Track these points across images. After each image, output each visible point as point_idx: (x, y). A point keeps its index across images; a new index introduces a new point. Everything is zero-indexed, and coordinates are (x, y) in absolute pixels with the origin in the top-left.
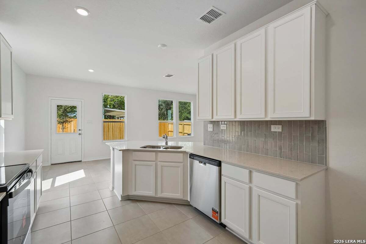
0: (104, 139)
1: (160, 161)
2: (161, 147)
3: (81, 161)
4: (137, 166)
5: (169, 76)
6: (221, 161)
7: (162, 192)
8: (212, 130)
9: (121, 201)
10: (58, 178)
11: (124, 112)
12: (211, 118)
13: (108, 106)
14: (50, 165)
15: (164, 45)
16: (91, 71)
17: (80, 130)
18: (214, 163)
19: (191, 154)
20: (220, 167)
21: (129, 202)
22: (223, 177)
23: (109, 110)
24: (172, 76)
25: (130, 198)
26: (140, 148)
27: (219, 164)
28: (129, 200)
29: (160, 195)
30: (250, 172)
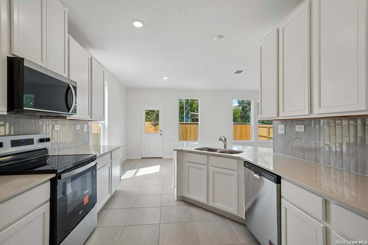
0: (180, 140)
1: (212, 166)
2: (219, 150)
3: (162, 158)
4: (190, 168)
5: (239, 72)
6: (281, 177)
7: (214, 201)
8: (284, 133)
9: (176, 200)
10: (141, 169)
11: (198, 115)
12: (276, 116)
13: (196, 110)
14: (141, 158)
15: (220, 37)
16: (165, 78)
17: (161, 131)
18: (270, 177)
19: (246, 161)
20: (279, 185)
21: (183, 203)
22: (284, 200)
23: (194, 114)
24: (242, 71)
25: (185, 200)
26: (195, 149)
27: (278, 180)
28: (184, 201)
29: (211, 204)
30: (326, 203)
